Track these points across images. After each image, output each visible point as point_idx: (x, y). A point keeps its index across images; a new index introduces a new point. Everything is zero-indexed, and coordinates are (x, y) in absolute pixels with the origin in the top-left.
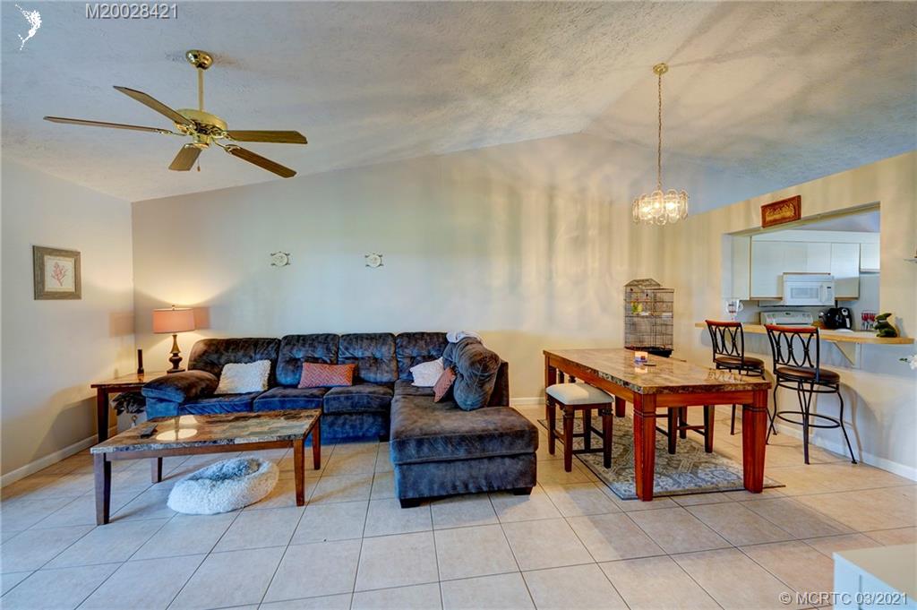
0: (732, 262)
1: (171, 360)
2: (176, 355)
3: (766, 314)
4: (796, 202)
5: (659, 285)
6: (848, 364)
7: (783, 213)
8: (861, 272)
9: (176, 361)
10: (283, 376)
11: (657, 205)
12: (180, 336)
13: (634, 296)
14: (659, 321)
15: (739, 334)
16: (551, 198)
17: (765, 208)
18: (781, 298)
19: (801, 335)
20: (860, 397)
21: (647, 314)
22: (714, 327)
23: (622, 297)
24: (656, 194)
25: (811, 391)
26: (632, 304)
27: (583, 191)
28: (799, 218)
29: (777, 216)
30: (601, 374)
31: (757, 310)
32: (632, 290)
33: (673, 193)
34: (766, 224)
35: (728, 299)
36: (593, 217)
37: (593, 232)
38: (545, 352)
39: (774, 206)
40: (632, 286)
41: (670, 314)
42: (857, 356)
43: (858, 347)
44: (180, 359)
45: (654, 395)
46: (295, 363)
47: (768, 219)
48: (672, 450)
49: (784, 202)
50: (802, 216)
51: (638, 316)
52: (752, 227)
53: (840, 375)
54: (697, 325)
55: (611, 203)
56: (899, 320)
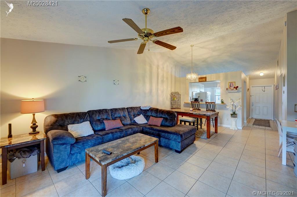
1: (31, 127)
2: (34, 124)
4: (205, 78)
5: (179, 93)
8: (200, 92)
9: (34, 127)
10: (96, 127)
12: (36, 114)
15: (199, 104)
16: (158, 69)
17: (199, 78)
27: (163, 68)
29: (202, 80)
37: (165, 79)
39: (201, 78)
40: (172, 94)
41: (180, 100)
42: (217, 107)
44: (37, 126)
46: (101, 121)
47: (200, 80)
49: (203, 78)
50: (207, 81)
51: (175, 100)
52: (196, 82)
56: (223, 100)
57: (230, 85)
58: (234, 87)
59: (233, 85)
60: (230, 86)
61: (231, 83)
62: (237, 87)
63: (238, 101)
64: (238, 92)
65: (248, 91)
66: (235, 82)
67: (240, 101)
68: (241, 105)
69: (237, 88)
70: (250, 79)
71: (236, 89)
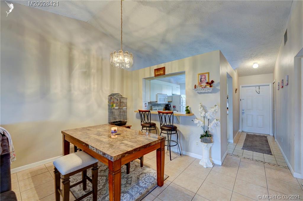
0: (145, 89)
3: (153, 106)
4: (164, 69)
5: (122, 96)
6: (178, 123)
7: (160, 72)
8: (173, 95)
11: (121, 58)
13: (112, 100)
14: (122, 110)
15: (149, 114)
17: (155, 70)
18: (157, 102)
19: (168, 114)
20: (182, 133)
21: (117, 108)
22: (141, 112)
23: (107, 101)
24: (121, 52)
25: (171, 134)
26: (111, 104)
27: (88, 50)
28: (165, 75)
29: (159, 73)
30: (90, 147)
31: (151, 105)
32: (111, 98)
33: (127, 53)
34: (156, 76)
35: (144, 102)
36: (93, 63)
37: (93, 71)
38: (62, 132)
39: (158, 70)
40: (111, 96)
41: (126, 108)
42: (180, 120)
43: (181, 117)
45: (120, 159)
47: (156, 74)
48: (128, 172)
49: (160, 69)
50: (166, 74)
51: (114, 108)
52: (151, 76)
53: (177, 126)
54: (135, 111)
55: (102, 60)
56: (190, 108)
57: (201, 78)
58: (206, 82)
59: (205, 78)
60: (201, 81)
61: (202, 75)
62: (212, 82)
63: (213, 110)
64: (214, 91)
65: (236, 92)
66: (209, 73)
67: (218, 108)
68: (219, 118)
69: (212, 84)
70: (240, 75)
71: (211, 86)
